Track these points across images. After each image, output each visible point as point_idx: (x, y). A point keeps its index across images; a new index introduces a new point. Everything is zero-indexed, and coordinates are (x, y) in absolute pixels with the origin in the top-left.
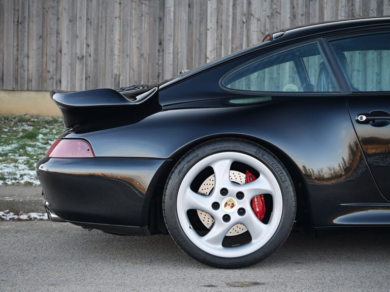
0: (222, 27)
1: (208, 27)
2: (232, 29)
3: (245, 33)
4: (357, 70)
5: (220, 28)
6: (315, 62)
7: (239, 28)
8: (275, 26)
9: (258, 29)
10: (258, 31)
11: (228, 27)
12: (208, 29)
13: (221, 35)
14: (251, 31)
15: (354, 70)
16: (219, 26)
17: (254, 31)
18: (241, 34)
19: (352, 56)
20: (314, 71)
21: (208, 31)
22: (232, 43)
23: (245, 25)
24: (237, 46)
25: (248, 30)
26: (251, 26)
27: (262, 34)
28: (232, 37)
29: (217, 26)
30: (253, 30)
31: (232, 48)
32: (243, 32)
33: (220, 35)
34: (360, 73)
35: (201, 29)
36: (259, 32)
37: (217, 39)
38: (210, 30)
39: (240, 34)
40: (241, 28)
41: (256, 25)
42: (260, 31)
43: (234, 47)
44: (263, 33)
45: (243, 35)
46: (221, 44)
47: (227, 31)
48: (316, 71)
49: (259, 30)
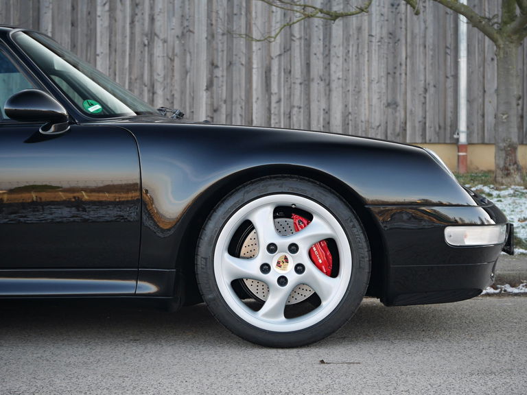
0: (116, 51)
1: (98, 52)
2: (130, 54)
3: (146, 60)
4: (297, 107)
5: (114, 53)
6: (240, 97)
7: (139, 52)
8: (187, 49)
9: (164, 53)
10: (163, 56)
11: (124, 52)
12: (98, 55)
13: (115, 63)
14: (155, 56)
15: (294, 107)
16: (113, 49)
17: (159, 57)
18: (142, 60)
19: (290, 88)
20: (240, 109)
21: (98, 58)
22: (130, 73)
23: (146, 48)
24: (136, 76)
25: (151, 55)
26: (155, 50)
27: (169, 60)
28: (130, 65)
29: (110, 50)
30: (158, 55)
31: (130, 79)
32: (144, 58)
33: (113, 63)
34: (302, 110)
35: (89, 55)
36: (166, 58)
37: (110, 68)
38: (100, 57)
39: (140, 60)
40: (142, 52)
41: (161, 48)
42: (168, 56)
43: (133, 77)
44: (171, 59)
45: (144, 62)
46: (115, 75)
47: (123, 57)
48: (241, 108)
49: (165, 55)
